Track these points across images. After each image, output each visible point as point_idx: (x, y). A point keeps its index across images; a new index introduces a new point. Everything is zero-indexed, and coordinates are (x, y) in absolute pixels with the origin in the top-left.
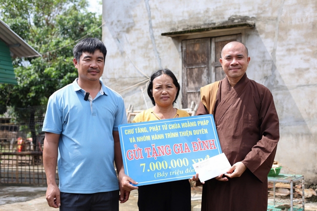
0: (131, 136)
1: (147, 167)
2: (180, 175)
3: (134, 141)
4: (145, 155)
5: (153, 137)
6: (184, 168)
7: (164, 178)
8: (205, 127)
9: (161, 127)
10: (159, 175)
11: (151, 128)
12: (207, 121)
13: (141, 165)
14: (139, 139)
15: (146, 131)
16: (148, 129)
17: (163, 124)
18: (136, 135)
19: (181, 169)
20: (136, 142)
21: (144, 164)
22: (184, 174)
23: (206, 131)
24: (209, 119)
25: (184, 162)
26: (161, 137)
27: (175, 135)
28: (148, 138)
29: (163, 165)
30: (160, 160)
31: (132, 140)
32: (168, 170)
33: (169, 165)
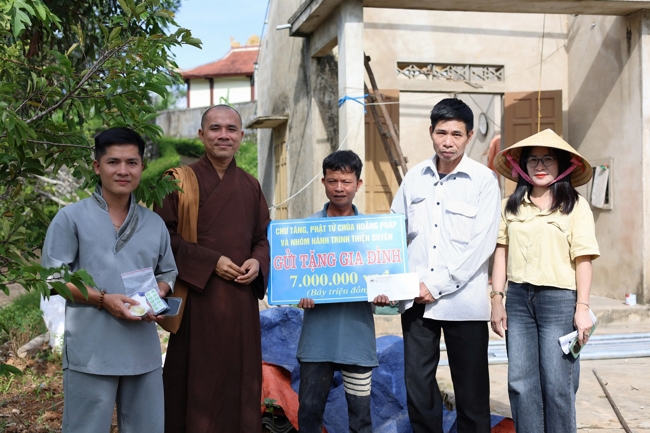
0: (283, 237)
1: (300, 280)
2: (343, 295)
3: (287, 244)
4: (299, 264)
5: (313, 241)
6: (350, 286)
7: (320, 297)
8: (389, 231)
10: (314, 292)
11: (312, 228)
13: (292, 277)
14: (294, 242)
15: (305, 232)
16: (308, 229)
17: (331, 223)
18: (290, 236)
19: (345, 287)
20: (290, 247)
21: (296, 277)
22: (349, 295)
23: (391, 237)
25: (351, 278)
26: (325, 240)
27: (345, 239)
28: (306, 241)
29: (321, 280)
30: (319, 272)
31: (284, 243)
32: (327, 288)
33: (330, 280)
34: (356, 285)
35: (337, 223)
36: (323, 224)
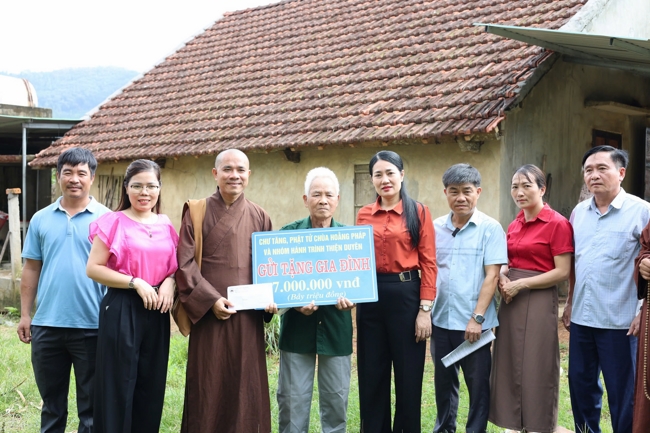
0: (266, 247)
3: (269, 253)
4: (280, 271)
5: (293, 250)
6: (325, 291)
7: (299, 301)
8: (359, 241)
9: (305, 239)
10: (294, 297)
11: (291, 239)
12: (364, 234)
14: (276, 252)
16: (288, 240)
17: (308, 234)
18: (272, 246)
19: (320, 292)
20: (272, 256)
21: (277, 283)
23: (360, 246)
24: (367, 231)
25: (326, 284)
26: (303, 250)
27: (321, 249)
28: (286, 251)
29: (300, 285)
30: (298, 279)
31: (267, 252)
32: (305, 292)
33: (308, 285)
34: (331, 290)
35: (314, 234)
36: (301, 235)
